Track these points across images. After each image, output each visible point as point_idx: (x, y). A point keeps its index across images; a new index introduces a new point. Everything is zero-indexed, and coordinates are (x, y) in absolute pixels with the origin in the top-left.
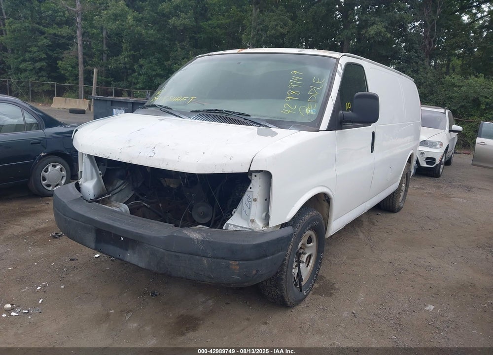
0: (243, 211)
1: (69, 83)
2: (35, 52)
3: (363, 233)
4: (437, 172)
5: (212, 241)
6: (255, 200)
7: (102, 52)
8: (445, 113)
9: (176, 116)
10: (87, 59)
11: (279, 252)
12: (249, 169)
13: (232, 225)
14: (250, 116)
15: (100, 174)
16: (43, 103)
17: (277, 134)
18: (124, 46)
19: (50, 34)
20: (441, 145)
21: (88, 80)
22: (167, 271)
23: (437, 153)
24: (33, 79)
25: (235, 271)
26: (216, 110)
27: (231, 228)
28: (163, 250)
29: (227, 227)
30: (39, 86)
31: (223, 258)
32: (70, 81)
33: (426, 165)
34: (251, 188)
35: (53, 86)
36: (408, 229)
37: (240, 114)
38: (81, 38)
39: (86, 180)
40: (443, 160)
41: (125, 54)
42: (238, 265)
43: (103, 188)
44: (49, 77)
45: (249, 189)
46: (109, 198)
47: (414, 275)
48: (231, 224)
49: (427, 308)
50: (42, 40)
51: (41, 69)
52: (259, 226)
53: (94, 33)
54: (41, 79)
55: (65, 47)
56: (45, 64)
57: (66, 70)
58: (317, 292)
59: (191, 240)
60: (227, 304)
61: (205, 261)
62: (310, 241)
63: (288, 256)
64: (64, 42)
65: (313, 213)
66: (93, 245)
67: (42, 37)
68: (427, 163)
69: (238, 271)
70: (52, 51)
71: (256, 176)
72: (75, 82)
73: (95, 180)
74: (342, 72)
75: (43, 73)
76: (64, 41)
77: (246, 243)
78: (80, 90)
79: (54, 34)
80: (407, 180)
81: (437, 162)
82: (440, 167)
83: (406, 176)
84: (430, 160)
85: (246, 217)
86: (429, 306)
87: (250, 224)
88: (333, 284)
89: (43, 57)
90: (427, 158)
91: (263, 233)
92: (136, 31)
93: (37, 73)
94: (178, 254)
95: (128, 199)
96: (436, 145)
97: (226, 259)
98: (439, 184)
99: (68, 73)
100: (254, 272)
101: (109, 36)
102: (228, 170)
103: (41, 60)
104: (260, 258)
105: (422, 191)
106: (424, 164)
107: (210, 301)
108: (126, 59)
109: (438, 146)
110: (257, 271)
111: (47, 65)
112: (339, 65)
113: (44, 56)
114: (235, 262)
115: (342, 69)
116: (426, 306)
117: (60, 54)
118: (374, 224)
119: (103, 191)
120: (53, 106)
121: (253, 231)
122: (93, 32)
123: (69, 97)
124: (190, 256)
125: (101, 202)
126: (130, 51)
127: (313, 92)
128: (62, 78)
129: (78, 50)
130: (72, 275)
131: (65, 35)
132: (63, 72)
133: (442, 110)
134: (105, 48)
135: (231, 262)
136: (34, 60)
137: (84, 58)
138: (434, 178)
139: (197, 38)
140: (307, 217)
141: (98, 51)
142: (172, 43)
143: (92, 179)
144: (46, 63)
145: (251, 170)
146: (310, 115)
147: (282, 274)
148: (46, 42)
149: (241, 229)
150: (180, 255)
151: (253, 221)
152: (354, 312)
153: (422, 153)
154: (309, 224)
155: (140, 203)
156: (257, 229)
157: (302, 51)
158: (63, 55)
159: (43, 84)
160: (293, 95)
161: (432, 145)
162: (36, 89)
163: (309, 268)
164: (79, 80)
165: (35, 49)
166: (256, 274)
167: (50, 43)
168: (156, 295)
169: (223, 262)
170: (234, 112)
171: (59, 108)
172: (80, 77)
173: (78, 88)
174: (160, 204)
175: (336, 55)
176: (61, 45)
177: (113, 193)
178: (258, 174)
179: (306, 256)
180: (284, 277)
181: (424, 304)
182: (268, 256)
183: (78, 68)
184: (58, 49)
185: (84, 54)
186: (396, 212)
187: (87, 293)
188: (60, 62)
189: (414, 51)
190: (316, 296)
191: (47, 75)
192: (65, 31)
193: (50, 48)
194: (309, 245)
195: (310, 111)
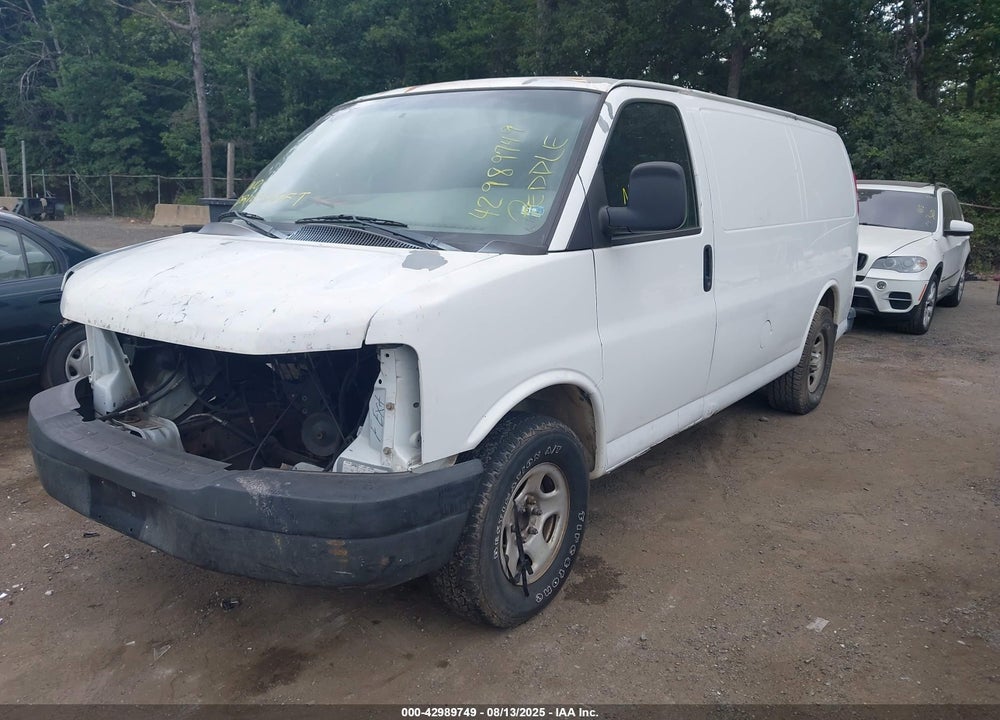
0: (372, 432)
1: (185, 175)
2: (117, 118)
3: (717, 461)
4: (916, 323)
5: (289, 499)
6: (391, 407)
7: (245, 111)
8: (935, 195)
9: (265, 234)
10: (217, 124)
11: (444, 515)
12: (364, 341)
13: (352, 461)
14: (406, 226)
15: (126, 361)
16: (137, 218)
17: (446, 262)
18: (286, 94)
19: (143, 79)
20: (924, 263)
21: (219, 167)
22: (210, 561)
23: (914, 283)
24: (117, 170)
25: (342, 561)
26: (341, 217)
27: (347, 468)
28: (197, 519)
29: (340, 466)
30: (130, 184)
31: (313, 535)
32: (186, 171)
33: (890, 310)
34: (380, 382)
35: (154, 182)
36: (818, 450)
37: (387, 223)
38: (202, 85)
39: (101, 374)
40: (931, 296)
41: (289, 110)
42: (345, 546)
43: (132, 388)
44: (146, 166)
45: (377, 384)
46: (145, 408)
47: (805, 553)
48: (347, 460)
49: (811, 626)
50: (130, 92)
51: (131, 151)
52: (402, 461)
53: (226, 73)
54: (133, 170)
55: (175, 103)
56: (137, 140)
57: (177, 149)
58: (577, 593)
59: (246, 496)
60: (375, 623)
61: (278, 541)
62: (548, 485)
63: (482, 521)
64: (171, 95)
65: (548, 427)
66: (86, 508)
67: (129, 87)
68: (894, 304)
69: (346, 561)
70: (150, 112)
71: (387, 355)
72: (195, 173)
73: (117, 373)
74: (610, 122)
75: (136, 159)
76: (169, 91)
77: (359, 501)
78: (205, 187)
79: (152, 79)
80: (826, 344)
81: (916, 301)
82: (923, 311)
83: (822, 335)
84: (900, 298)
85: (376, 443)
86: (818, 620)
87: (385, 458)
88: (617, 575)
89: (132, 127)
90: (893, 294)
91: (409, 477)
92: (301, 63)
93: (125, 159)
94: (224, 527)
95: (186, 409)
96: (912, 265)
97: (320, 537)
98: (919, 349)
99: (183, 155)
100: (385, 561)
101: (258, 75)
102: (320, 346)
103: (129, 132)
104: (394, 531)
105: (875, 364)
106: (885, 307)
107: (342, 618)
108: (292, 120)
109: (917, 267)
110: (392, 559)
111: (141, 141)
112: (605, 107)
113: (134, 124)
114: (339, 541)
115: (611, 114)
116: (810, 620)
117: (165, 119)
118: (746, 441)
119: (133, 394)
120: (155, 222)
121: (390, 473)
122: (225, 70)
123: (184, 202)
124: (249, 530)
125: (126, 418)
126: (298, 103)
127: (540, 168)
128: (170, 167)
129: (197, 107)
130: (76, 568)
131: (172, 77)
132: (171, 154)
133: (929, 190)
134: (251, 100)
135: (330, 542)
136: (116, 134)
137: (210, 124)
138: (909, 336)
139: (432, 68)
140: (529, 436)
141: (239, 107)
142: (379, 81)
143: (111, 370)
144: (140, 137)
145: (366, 343)
146: (531, 218)
147: (469, 560)
148: (137, 96)
149: (367, 470)
150: (229, 528)
151: (388, 452)
152: (643, 637)
153: (881, 285)
154: (534, 451)
155: (207, 417)
156: (398, 469)
157: (530, 82)
158: (171, 120)
159: (136, 180)
160: (499, 178)
161: (904, 265)
162: (123, 190)
163: (552, 543)
164: (204, 167)
165: (115, 111)
166: (389, 565)
167: (144, 97)
168: (232, 606)
169: (314, 543)
170: (375, 220)
171: (166, 226)
172: (204, 161)
173: (201, 183)
174: (251, 418)
175: (602, 84)
176: (166, 99)
177: (154, 397)
178: (391, 352)
179: (544, 518)
180: (473, 567)
181: (807, 617)
182: (416, 526)
183: (200, 145)
184: (161, 109)
185: (210, 115)
186: (802, 414)
187: (93, 606)
188: (165, 135)
189: (879, 66)
190: (570, 603)
191: (144, 163)
192: (171, 71)
193: (148, 108)
194: (548, 495)
195: (533, 210)
